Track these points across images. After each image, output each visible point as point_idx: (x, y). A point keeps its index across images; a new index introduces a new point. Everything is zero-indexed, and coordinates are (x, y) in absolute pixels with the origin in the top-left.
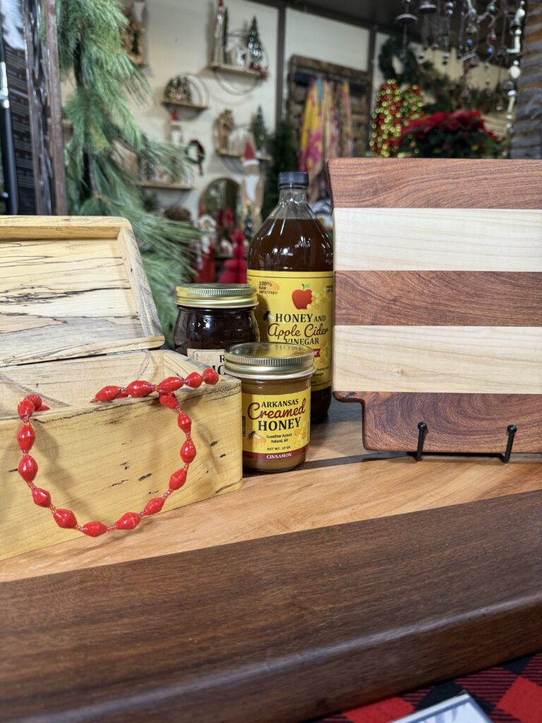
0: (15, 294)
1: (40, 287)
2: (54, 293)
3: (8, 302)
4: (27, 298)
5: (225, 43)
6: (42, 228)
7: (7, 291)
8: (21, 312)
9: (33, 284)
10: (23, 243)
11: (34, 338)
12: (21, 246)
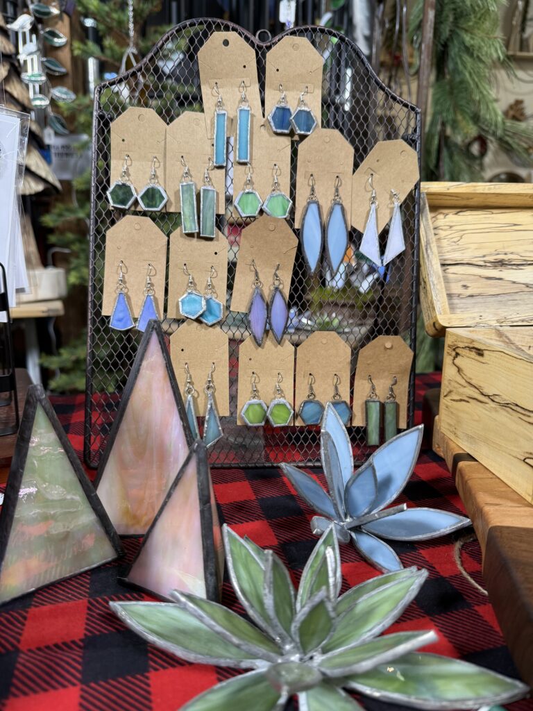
0: (492, 259)
1: (512, 253)
2: (525, 260)
3: (486, 266)
4: (501, 264)
5: (523, 30)
6: (519, 195)
7: (484, 256)
8: (498, 277)
9: (506, 250)
10: (495, 211)
11: (510, 303)
12: (493, 213)
